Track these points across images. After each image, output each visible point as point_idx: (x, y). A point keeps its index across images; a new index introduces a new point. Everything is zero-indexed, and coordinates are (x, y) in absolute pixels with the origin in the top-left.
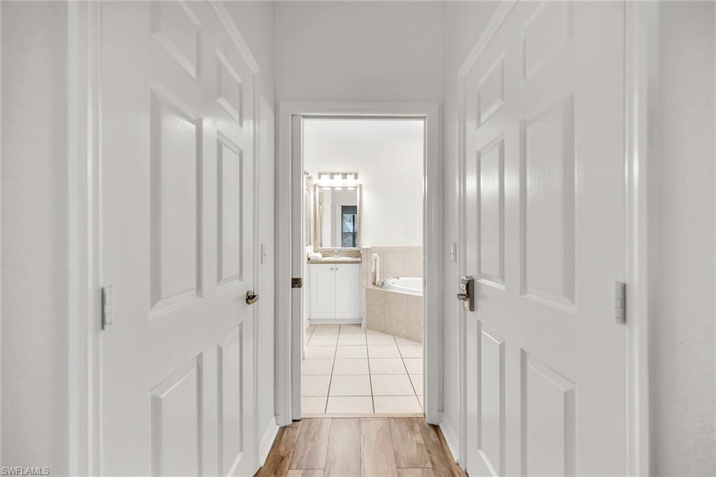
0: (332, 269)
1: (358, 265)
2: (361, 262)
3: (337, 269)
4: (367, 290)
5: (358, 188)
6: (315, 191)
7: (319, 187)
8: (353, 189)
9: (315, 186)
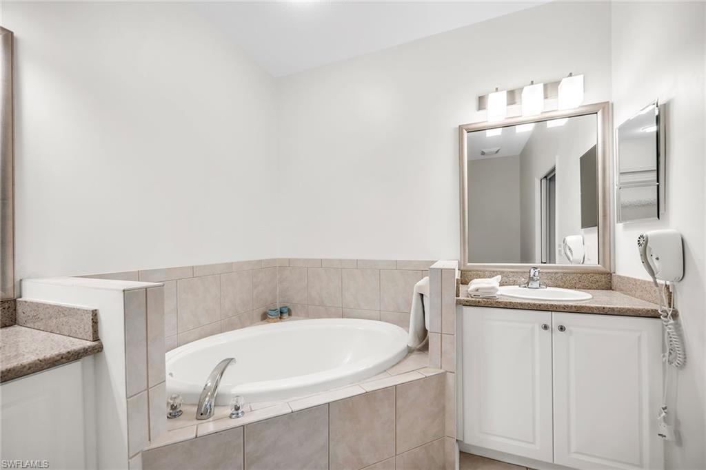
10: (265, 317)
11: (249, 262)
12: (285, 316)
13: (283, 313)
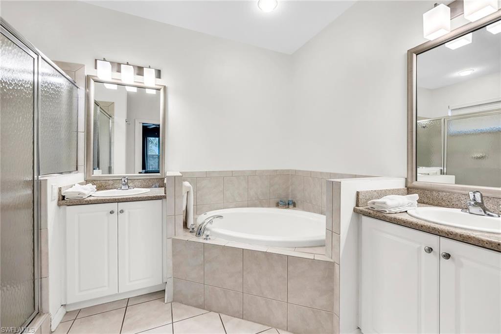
0: (112, 212)
1: (160, 201)
2: (165, 197)
3: (122, 211)
4: (175, 241)
5: (162, 91)
6: (87, 86)
7: (96, 81)
8: (154, 92)
9: (88, 79)
10: (278, 205)
11: (268, 171)
12: (291, 206)
13: (289, 204)
